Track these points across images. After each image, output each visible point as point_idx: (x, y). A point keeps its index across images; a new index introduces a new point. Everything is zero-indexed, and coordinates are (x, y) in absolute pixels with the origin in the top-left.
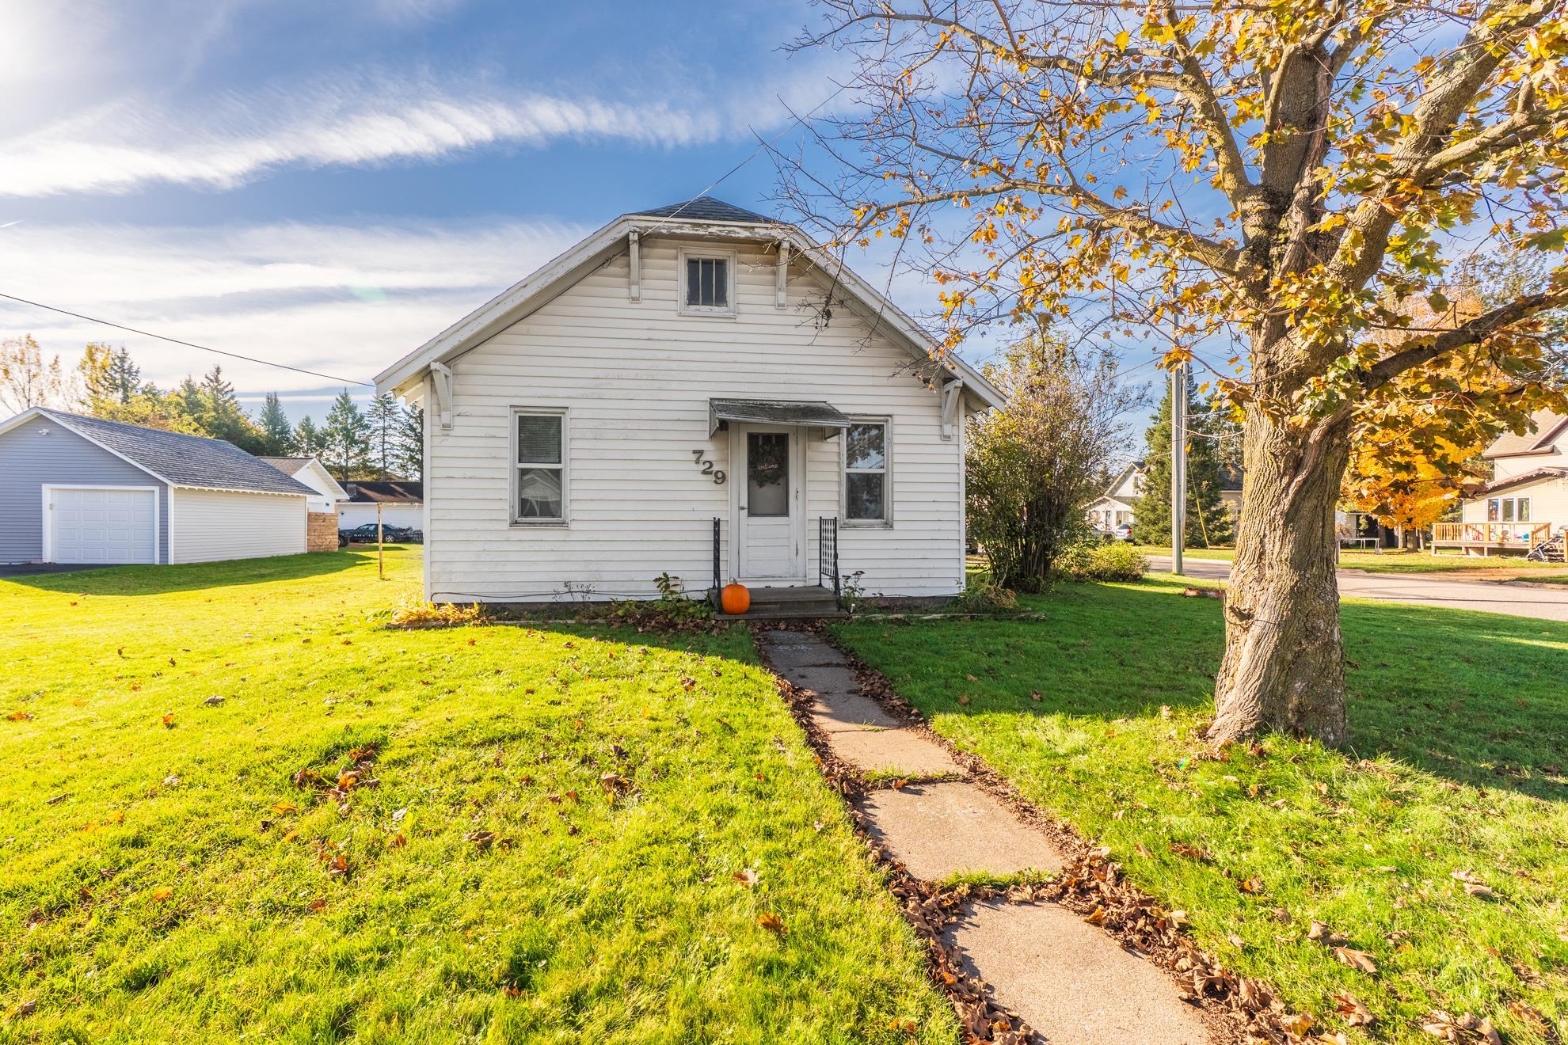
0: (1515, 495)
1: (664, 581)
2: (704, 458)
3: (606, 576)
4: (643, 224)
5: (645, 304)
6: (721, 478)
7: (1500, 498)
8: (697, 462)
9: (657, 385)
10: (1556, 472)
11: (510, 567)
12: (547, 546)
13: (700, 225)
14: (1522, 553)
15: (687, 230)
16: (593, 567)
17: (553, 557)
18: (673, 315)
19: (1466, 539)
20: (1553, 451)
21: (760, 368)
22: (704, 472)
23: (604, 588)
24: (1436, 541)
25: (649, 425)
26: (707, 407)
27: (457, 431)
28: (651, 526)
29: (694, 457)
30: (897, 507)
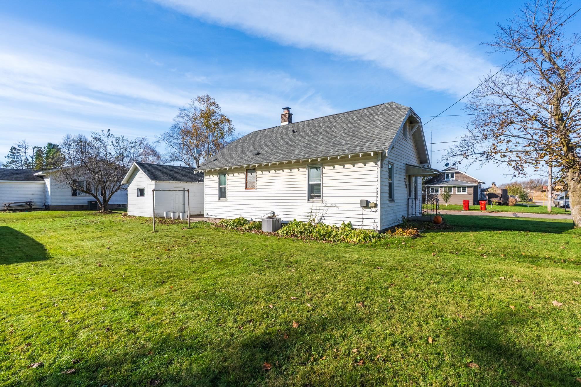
1: (403, 217)
3: (398, 217)
6: (407, 187)
8: (405, 182)
9: (401, 158)
11: (389, 216)
12: (392, 208)
15: (414, 115)
16: (396, 214)
17: (393, 211)
18: (402, 138)
21: (409, 156)
22: (405, 185)
25: (401, 170)
27: (383, 169)
28: (401, 201)
29: (404, 180)
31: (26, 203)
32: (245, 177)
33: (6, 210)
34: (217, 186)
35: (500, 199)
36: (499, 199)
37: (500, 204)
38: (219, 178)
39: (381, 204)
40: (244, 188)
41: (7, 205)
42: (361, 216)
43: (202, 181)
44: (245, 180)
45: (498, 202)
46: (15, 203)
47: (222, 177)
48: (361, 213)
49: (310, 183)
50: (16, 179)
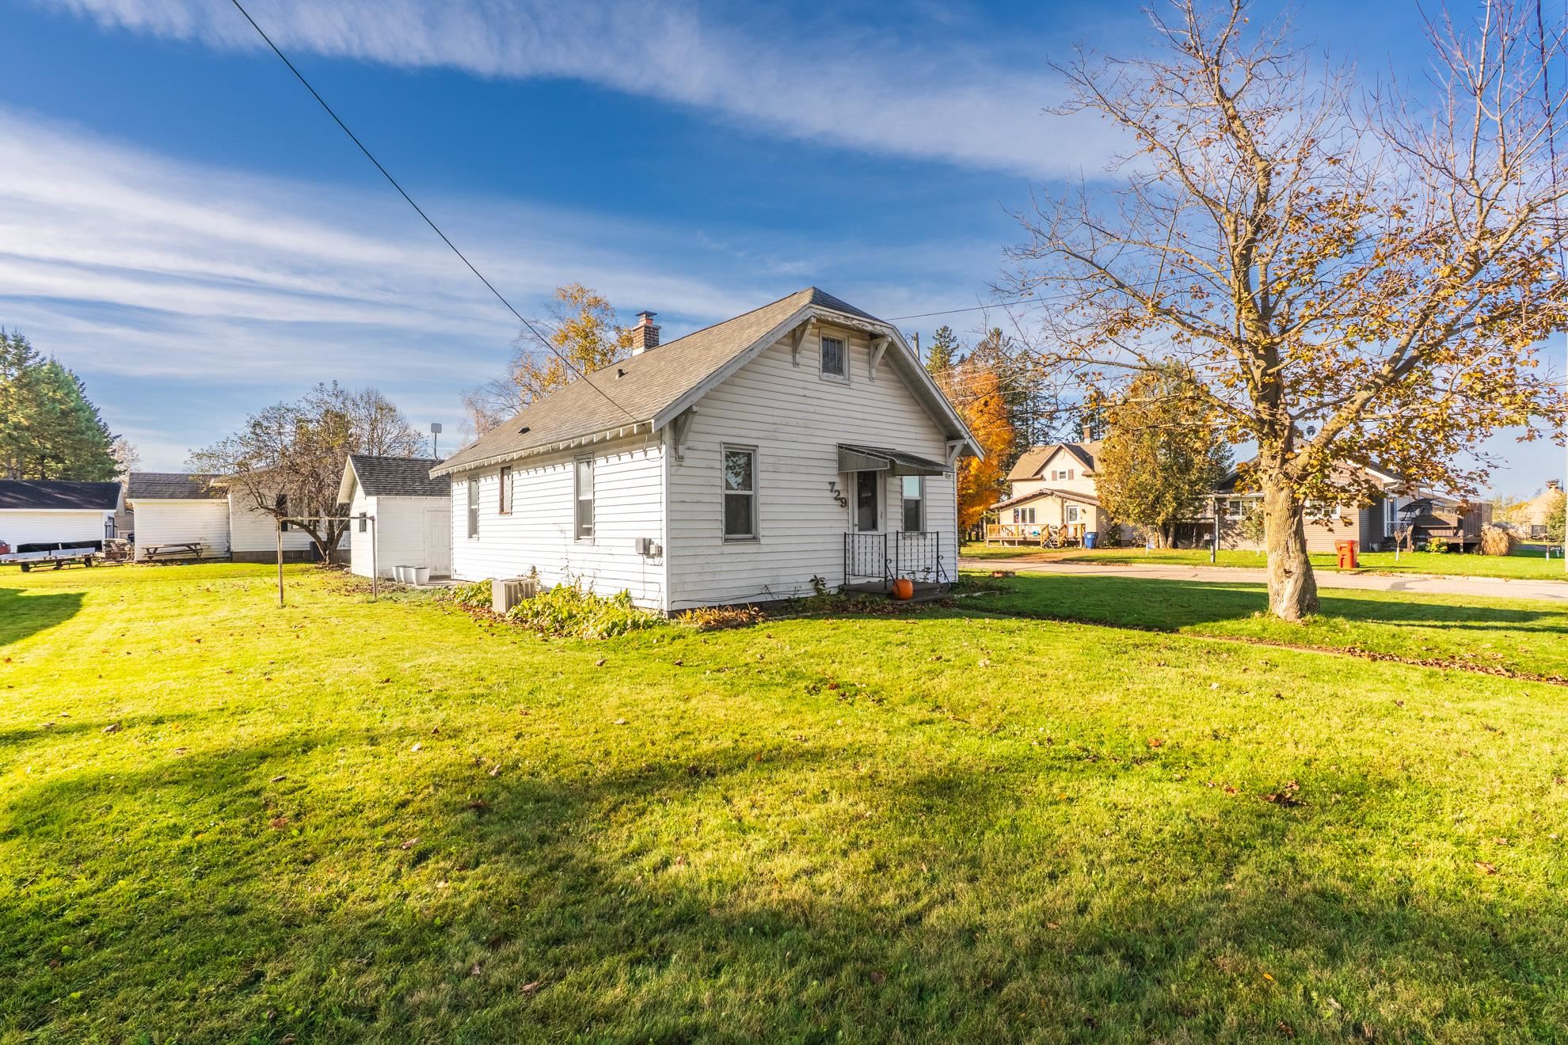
0: (1027, 506)
1: (817, 582)
2: (836, 488)
3: (782, 580)
4: (818, 312)
5: (802, 368)
6: (844, 503)
7: (1020, 508)
8: (831, 491)
9: (809, 431)
10: (1049, 492)
11: (724, 576)
12: (746, 558)
13: (848, 318)
14: (1037, 543)
15: (842, 321)
16: (775, 573)
17: (750, 566)
18: (816, 379)
19: (1004, 535)
20: (1042, 478)
21: (862, 422)
22: (836, 499)
23: (781, 589)
24: (988, 538)
25: (804, 462)
26: (835, 450)
27: (686, 463)
28: (807, 540)
29: (829, 487)
30: (928, 523)
31: (188, 546)
32: (498, 486)
33: (148, 562)
34: (466, 507)
35: (1455, 534)
36: (1450, 533)
37: (1453, 548)
38: (470, 489)
39: (670, 547)
40: (498, 510)
41: (151, 551)
42: (640, 577)
43: (448, 494)
44: (498, 492)
45: (1448, 545)
46: (166, 546)
47: (474, 483)
48: (640, 568)
49: (581, 498)
50: (172, 497)
